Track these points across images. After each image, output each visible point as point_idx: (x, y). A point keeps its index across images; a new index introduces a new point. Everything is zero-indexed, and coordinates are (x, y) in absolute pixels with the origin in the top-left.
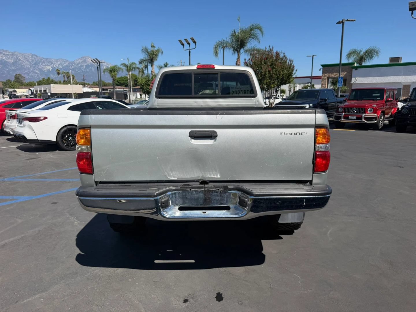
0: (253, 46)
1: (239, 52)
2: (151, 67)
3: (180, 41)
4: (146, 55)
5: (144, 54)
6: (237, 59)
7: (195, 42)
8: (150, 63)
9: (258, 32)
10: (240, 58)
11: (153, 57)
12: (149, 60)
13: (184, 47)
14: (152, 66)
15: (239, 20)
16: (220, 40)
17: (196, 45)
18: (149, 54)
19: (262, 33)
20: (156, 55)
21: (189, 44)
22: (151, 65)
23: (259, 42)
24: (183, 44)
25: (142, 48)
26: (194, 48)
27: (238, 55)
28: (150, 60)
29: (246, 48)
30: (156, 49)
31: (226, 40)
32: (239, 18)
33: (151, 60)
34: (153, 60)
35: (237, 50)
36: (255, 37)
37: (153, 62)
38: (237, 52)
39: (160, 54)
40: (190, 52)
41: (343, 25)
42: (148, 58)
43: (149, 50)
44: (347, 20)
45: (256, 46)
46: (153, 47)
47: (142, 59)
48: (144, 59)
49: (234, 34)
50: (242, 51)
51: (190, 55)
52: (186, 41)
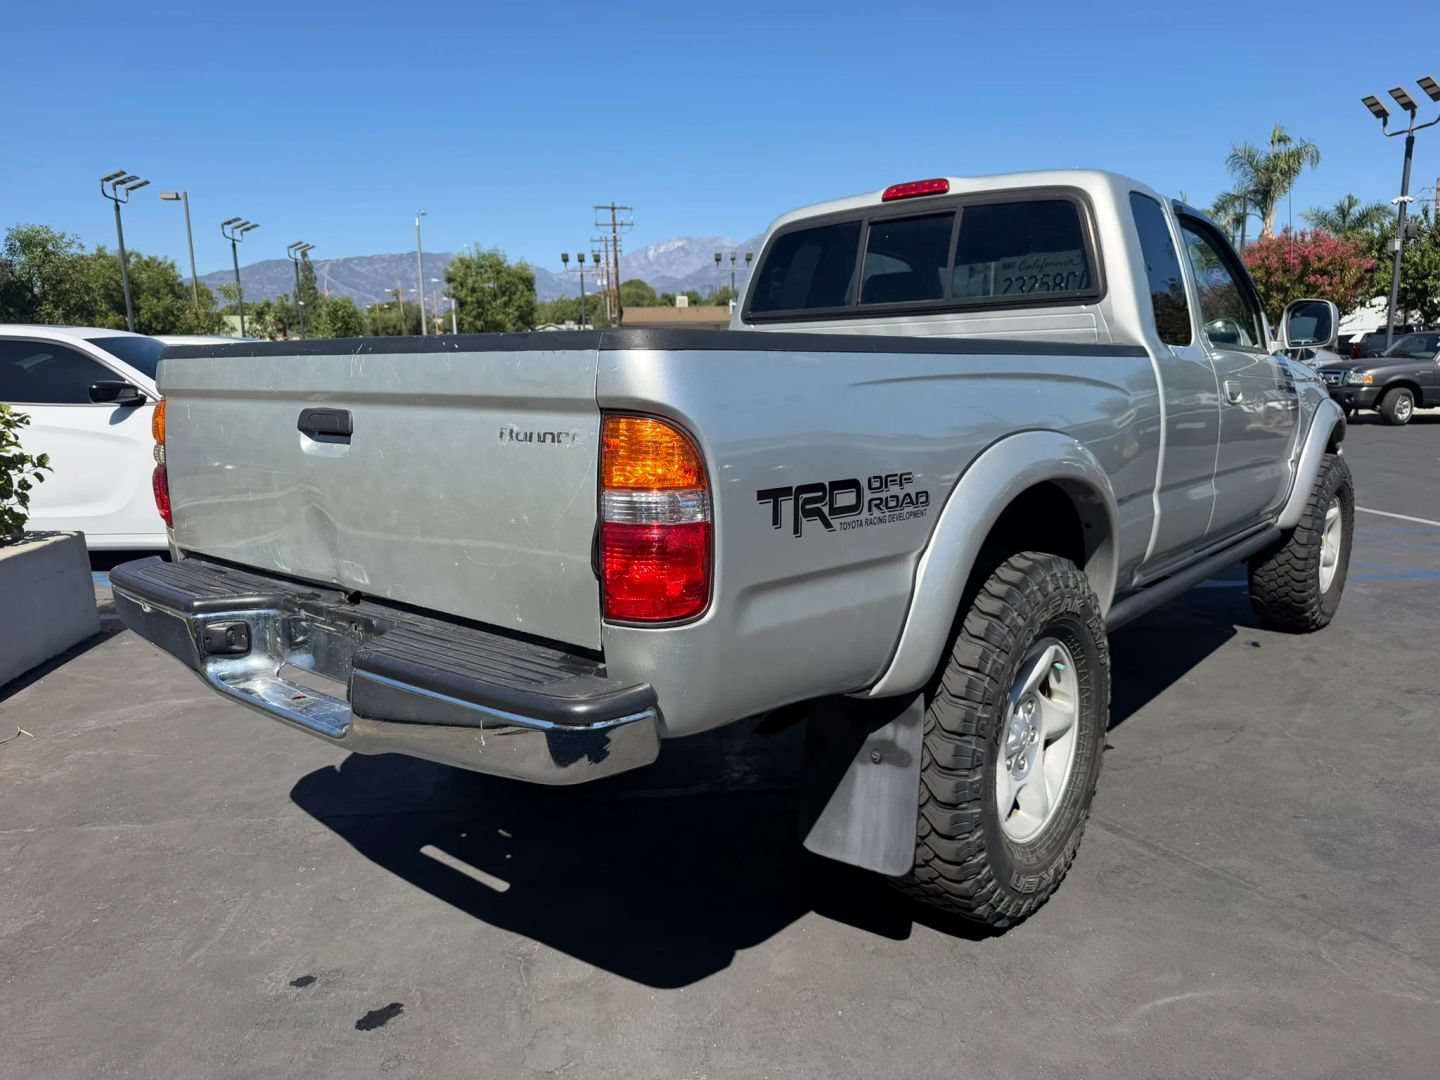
2: (1261, 221)
4: (1247, 175)
5: (1238, 173)
8: (1257, 204)
11: (1272, 181)
12: (1256, 192)
13: (1385, 124)
14: (1265, 216)
18: (1257, 170)
20: (1289, 173)
21: (1410, 106)
22: (1263, 213)
24: (1382, 114)
25: (1233, 152)
28: (1261, 194)
30: (1292, 146)
33: (1263, 196)
34: (1269, 192)
37: (1272, 199)
39: (1306, 166)
40: (1410, 142)
42: (1251, 188)
43: (1261, 158)
46: (1279, 141)
47: (1229, 194)
48: (1236, 194)
51: (1409, 154)
52: (1398, 95)
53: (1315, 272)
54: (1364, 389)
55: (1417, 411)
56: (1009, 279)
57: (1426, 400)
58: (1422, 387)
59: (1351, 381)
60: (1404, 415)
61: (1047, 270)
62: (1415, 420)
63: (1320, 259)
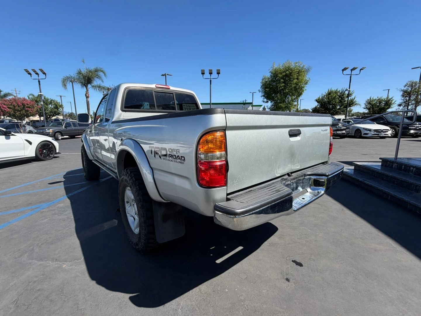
0: (99, 84)
1: (87, 87)
3: (27, 71)
6: (86, 92)
7: (44, 73)
9: (101, 74)
10: (89, 91)
13: (31, 76)
15: (83, 62)
16: (68, 76)
17: (46, 76)
19: (105, 74)
21: (37, 74)
23: (103, 82)
24: (30, 74)
26: (45, 78)
27: (87, 89)
29: (93, 84)
31: (73, 76)
32: (84, 60)
35: (84, 85)
36: (99, 77)
38: (85, 87)
40: (39, 82)
41: (166, 77)
44: (168, 75)
45: (101, 85)
49: (80, 73)
50: (89, 86)
51: (39, 84)
52: (34, 71)
53: (27, 107)
54: (51, 133)
55: (62, 137)
56: (185, 108)
57: (63, 135)
58: (62, 132)
59: (47, 132)
60: (60, 138)
61: (191, 107)
62: (62, 139)
63: (27, 104)
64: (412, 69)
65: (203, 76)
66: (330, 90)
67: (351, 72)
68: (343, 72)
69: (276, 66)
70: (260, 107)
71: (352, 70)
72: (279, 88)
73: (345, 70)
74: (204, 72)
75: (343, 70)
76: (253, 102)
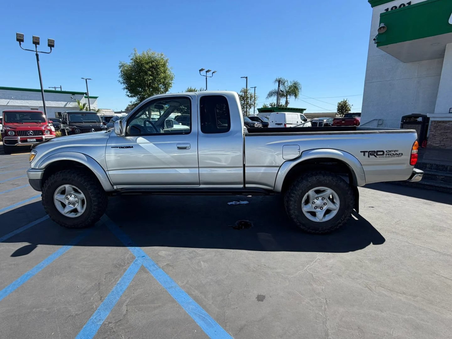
64: (241, 77)
65: (20, 44)
66: (190, 88)
67: (206, 73)
68: (200, 72)
69: (138, 54)
70: (95, 99)
71: (207, 72)
72: (147, 81)
73: (202, 71)
74: (22, 39)
75: (200, 71)
76: (89, 93)
